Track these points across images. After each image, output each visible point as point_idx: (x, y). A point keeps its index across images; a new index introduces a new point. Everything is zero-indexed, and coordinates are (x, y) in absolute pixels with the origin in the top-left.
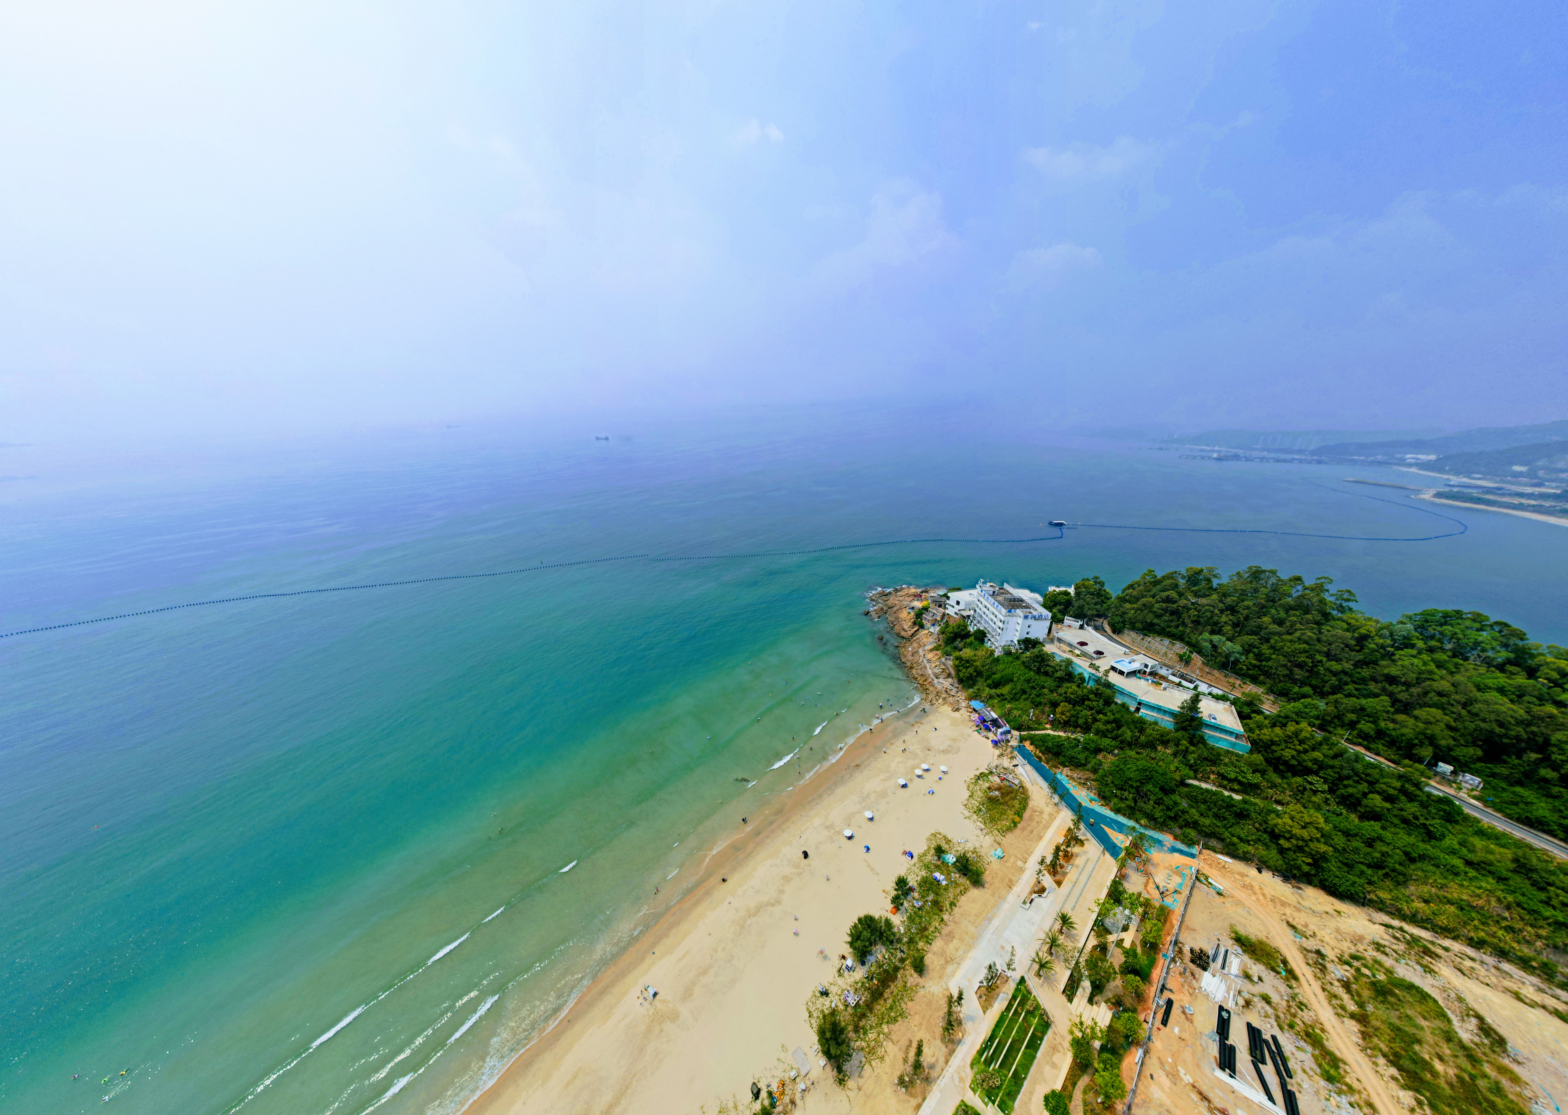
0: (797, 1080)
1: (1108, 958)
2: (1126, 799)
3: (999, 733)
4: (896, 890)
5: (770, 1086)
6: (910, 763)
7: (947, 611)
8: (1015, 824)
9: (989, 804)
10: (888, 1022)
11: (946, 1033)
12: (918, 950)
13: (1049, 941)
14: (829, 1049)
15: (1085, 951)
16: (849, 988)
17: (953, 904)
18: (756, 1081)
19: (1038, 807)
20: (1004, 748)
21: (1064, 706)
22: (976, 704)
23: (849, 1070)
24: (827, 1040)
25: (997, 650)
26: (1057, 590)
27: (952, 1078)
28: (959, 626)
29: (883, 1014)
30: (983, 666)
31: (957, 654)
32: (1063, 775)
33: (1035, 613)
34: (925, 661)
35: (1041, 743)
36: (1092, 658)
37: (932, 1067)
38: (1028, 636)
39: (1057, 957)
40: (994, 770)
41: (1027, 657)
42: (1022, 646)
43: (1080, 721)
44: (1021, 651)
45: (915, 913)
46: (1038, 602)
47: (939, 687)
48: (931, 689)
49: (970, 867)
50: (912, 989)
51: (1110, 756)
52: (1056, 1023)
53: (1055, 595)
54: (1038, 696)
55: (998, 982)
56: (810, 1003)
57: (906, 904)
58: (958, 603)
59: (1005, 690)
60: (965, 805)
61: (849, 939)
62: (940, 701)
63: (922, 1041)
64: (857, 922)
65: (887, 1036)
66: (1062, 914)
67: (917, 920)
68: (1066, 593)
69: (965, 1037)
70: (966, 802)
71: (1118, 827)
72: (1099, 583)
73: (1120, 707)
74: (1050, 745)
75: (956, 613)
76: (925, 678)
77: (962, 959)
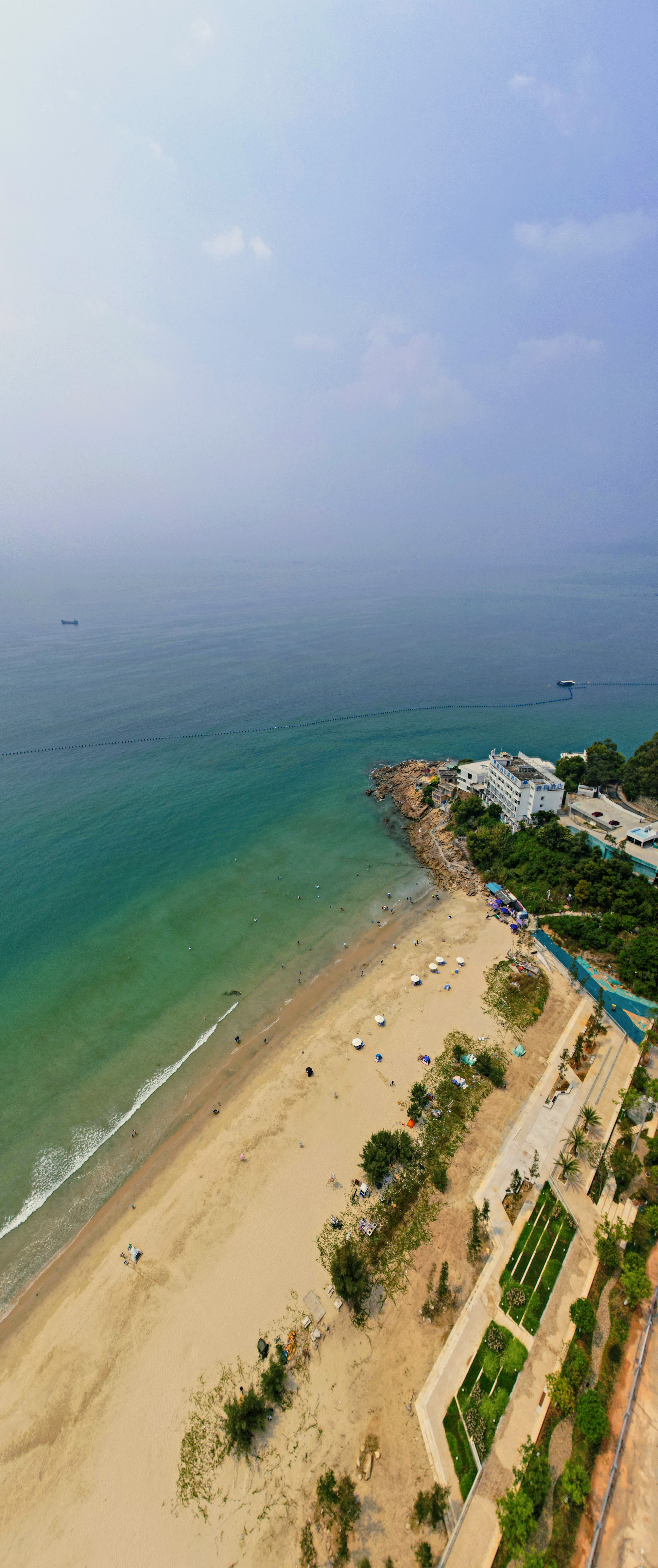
0: (311, 1328)
1: (632, 1151)
2: (648, 980)
3: (518, 917)
4: (412, 1100)
5: (279, 1339)
6: (424, 957)
7: (458, 786)
8: (536, 1017)
9: (510, 995)
10: (409, 1248)
11: (473, 1251)
12: (439, 1164)
13: (574, 1140)
14: (344, 1287)
15: (610, 1147)
16: (364, 1216)
17: (475, 1109)
18: (263, 1337)
19: (558, 996)
20: (522, 935)
21: (583, 884)
22: (493, 887)
23: (368, 1307)
24: (342, 1278)
25: (514, 827)
26: (569, 756)
27: (481, 1299)
28: (472, 802)
29: (403, 1239)
30: (500, 845)
31: (472, 833)
32: (583, 959)
33: (548, 783)
34: (437, 844)
35: (559, 925)
36: (607, 829)
37: (459, 1290)
38: (541, 809)
39: (582, 1156)
40: (515, 958)
41: (542, 833)
42: (536, 821)
43: (600, 899)
44: (534, 826)
45: (434, 1123)
46: (551, 771)
47: (453, 871)
48: (444, 873)
49: (492, 1066)
50: (433, 1207)
51: (631, 935)
52: (582, 1227)
53: (567, 762)
54: (555, 875)
55: (522, 1191)
56: (321, 1240)
57: (424, 1115)
58: (470, 776)
59: (520, 870)
60: (485, 999)
61: (362, 1161)
62: (455, 885)
63: (446, 1263)
64: (371, 1141)
65: (409, 1263)
66: (586, 1109)
67: (437, 1130)
68: (579, 760)
69: (493, 1252)
70: (486, 995)
71: (640, 1011)
72: (612, 747)
73: (638, 880)
74: (569, 927)
75: (468, 788)
76: (437, 862)
77: (487, 1167)
